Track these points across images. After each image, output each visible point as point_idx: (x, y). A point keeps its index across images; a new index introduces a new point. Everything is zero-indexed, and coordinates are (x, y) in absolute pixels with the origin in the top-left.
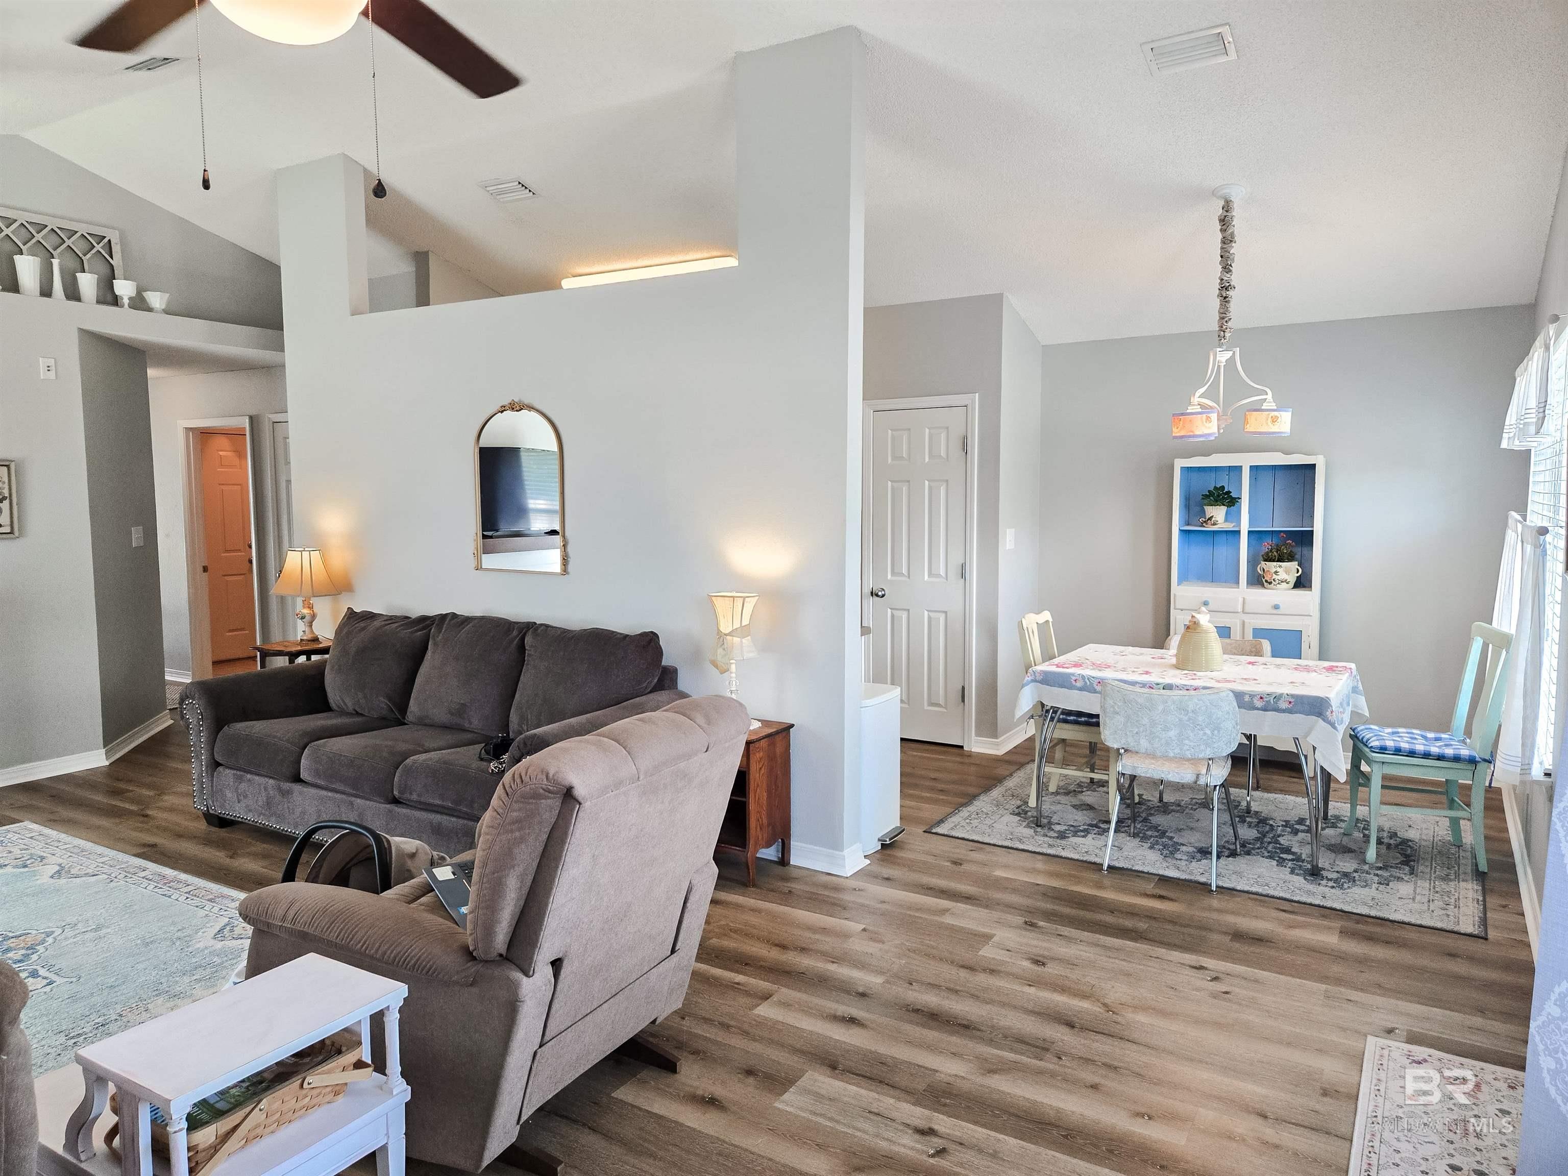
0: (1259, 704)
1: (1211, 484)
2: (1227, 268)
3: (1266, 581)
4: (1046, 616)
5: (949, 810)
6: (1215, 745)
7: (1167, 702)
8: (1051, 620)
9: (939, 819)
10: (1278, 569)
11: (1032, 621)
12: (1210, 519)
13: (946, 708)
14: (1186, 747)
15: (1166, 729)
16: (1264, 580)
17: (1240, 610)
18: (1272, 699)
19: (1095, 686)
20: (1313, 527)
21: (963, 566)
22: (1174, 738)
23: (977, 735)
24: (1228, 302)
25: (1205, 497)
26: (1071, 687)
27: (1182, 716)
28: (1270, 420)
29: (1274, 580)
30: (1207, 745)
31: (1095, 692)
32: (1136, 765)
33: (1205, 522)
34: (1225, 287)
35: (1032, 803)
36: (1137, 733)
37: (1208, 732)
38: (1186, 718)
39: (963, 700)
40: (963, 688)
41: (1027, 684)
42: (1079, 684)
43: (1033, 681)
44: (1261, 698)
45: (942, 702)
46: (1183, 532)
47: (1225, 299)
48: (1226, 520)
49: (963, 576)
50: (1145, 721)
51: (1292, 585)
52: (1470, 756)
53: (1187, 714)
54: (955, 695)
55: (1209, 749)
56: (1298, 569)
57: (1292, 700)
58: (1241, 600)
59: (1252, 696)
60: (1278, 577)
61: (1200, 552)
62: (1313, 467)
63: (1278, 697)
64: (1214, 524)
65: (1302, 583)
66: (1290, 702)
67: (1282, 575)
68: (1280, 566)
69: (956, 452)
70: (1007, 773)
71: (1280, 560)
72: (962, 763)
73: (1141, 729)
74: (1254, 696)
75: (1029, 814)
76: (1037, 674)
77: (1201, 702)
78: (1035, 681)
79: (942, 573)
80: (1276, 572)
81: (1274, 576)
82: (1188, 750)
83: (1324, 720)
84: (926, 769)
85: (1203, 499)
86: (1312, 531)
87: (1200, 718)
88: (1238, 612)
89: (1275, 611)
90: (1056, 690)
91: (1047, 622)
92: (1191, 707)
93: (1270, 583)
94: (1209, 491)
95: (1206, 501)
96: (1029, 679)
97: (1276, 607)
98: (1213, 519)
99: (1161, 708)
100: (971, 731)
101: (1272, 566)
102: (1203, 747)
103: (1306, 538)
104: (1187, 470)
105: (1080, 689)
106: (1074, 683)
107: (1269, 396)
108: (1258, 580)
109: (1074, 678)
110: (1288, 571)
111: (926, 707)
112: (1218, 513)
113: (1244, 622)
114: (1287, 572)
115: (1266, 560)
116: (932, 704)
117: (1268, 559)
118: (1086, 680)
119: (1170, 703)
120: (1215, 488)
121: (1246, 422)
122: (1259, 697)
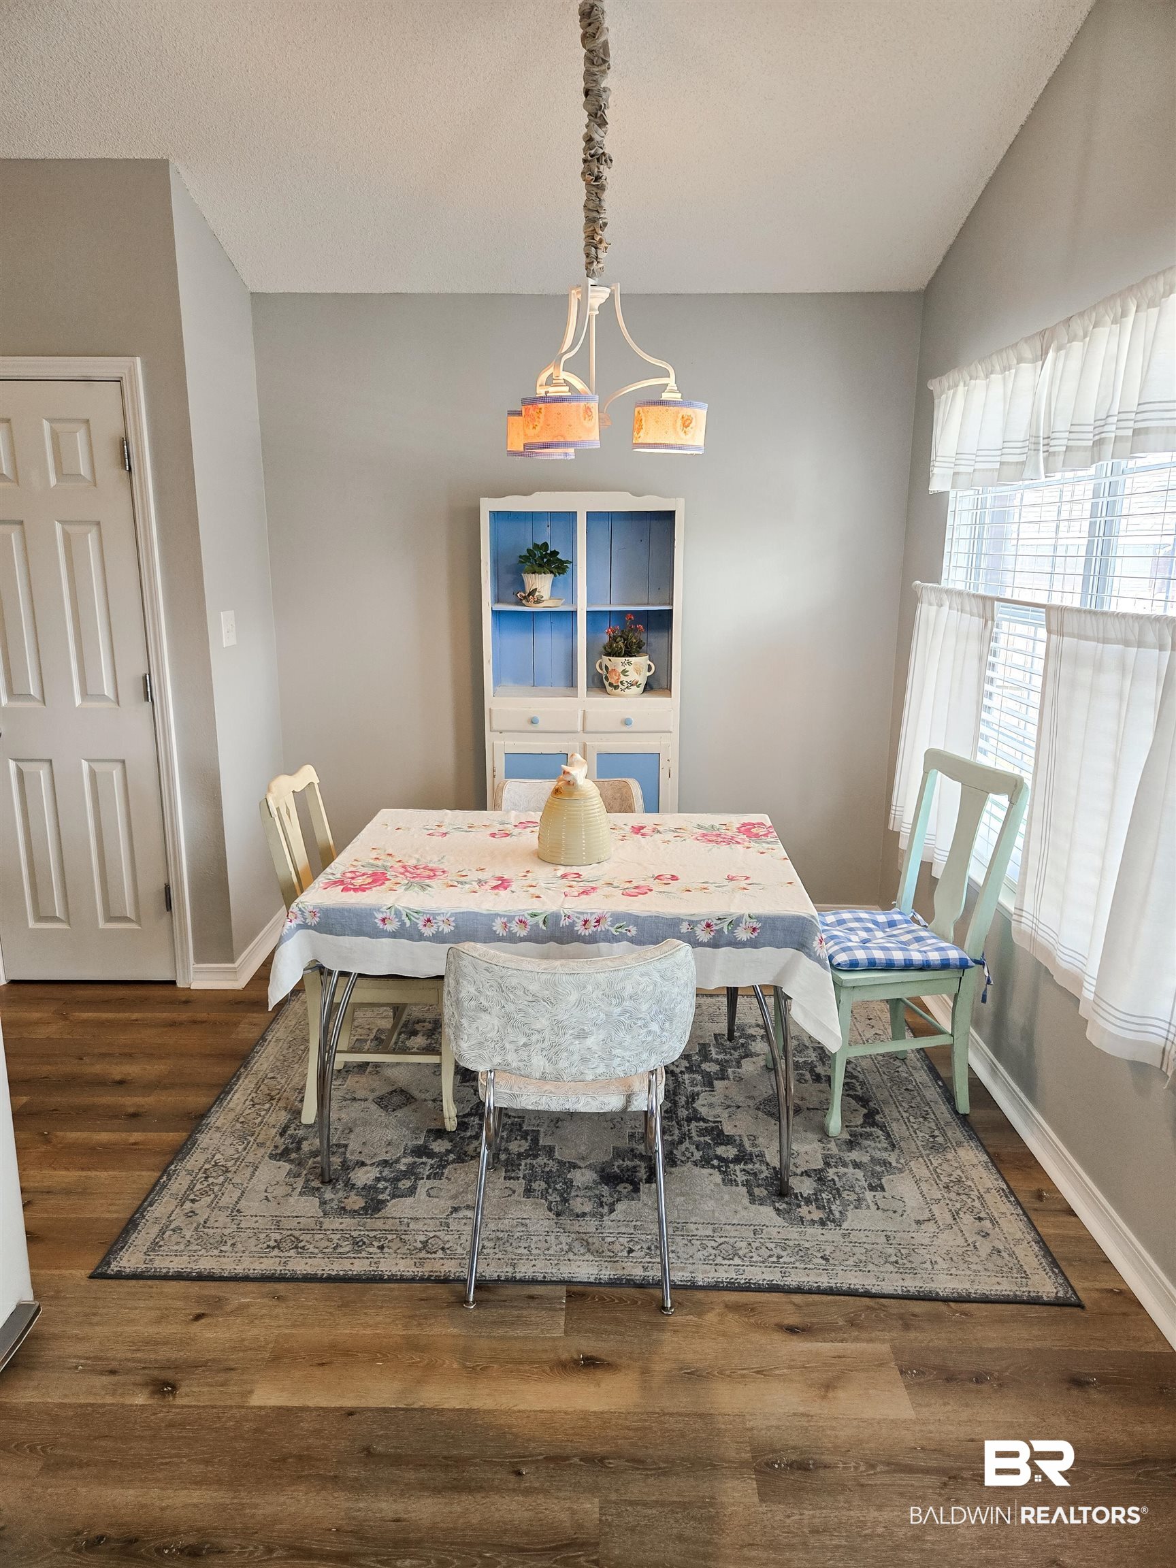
0: (704, 936)
1: (527, 539)
2: (597, 116)
3: (611, 685)
4: (308, 775)
5: (148, 1177)
6: (665, 1048)
7: (585, 987)
8: (316, 781)
9: (126, 1215)
10: (627, 667)
11: (284, 790)
12: (532, 593)
13: (138, 921)
14: (617, 1061)
15: (582, 1035)
16: (607, 684)
17: (579, 728)
18: (725, 925)
19: (420, 926)
20: (672, 605)
21: (146, 681)
22: (595, 1048)
23: (198, 960)
24: (602, 188)
25: (524, 559)
26: (376, 934)
27: (611, 1008)
28: (679, 422)
29: (622, 683)
30: (651, 1051)
31: (421, 937)
32: (515, 1090)
33: (525, 598)
34: (594, 158)
35: (309, 1113)
36: (525, 1045)
37: (655, 1027)
38: (619, 1010)
39: (169, 906)
40: (167, 889)
41: (289, 936)
42: (389, 927)
43: (300, 927)
44: (708, 925)
45: (130, 913)
46: (496, 613)
47: (595, 185)
48: (552, 596)
49: (147, 695)
50: (543, 1023)
51: (642, 687)
52: (961, 959)
53: (620, 1004)
54: (152, 901)
55: (653, 1058)
56: (649, 665)
57: (758, 925)
58: (580, 714)
59: (693, 924)
60: (628, 679)
61: (518, 641)
62: (670, 515)
63: (735, 923)
64: (538, 601)
65: (656, 684)
66: (754, 930)
67: (633, 676)
68: (630, 663)
69: (109, 471)
70: (254, 1034)
71: (629, 653)
72: (173, 1024)
73: (534, 1038)
74: (698, 922)
75: (305, 1146)
76: (307, 914)
77: (646, 978)
78: (305, 926)
79: (108, 690)
80: (624, 672)
81: (623, 678)
82: (619, 1065)
83: (809, 956)
84: (104, 1055)
85: (521, 562)
86: (671, 611)
87: (644, 1008)
88: (576, 732)
89: (625, 728)
90: (346, 941)
91: (311, 784)
92: (629, 990)
93: (616, 687)
94: (528, 550)
95: (527, 566)
96: (293, 924)
97: (627, 722)
98: (537, 594)
99: (573, 998)
100: (188, 958)
101: (618, 663)
102: (645, 1056)
103: (662, 621)
104: (496, 516)
105: (394, 935)
106: (380, 925)
107: (671, 381)
108: (599, 683)
109: (380, 916)
110: (637, 668)
111: (102, 924)
112: (542, 583)
113: (585, 745)
114: (638, 671)
115: (609, 654)
116: (110, 918)
117: (612, 652)
118: (404, 917)
119: (590, 988)
120: (536, 546)
121: (638, 425)
122: (704, 924)
